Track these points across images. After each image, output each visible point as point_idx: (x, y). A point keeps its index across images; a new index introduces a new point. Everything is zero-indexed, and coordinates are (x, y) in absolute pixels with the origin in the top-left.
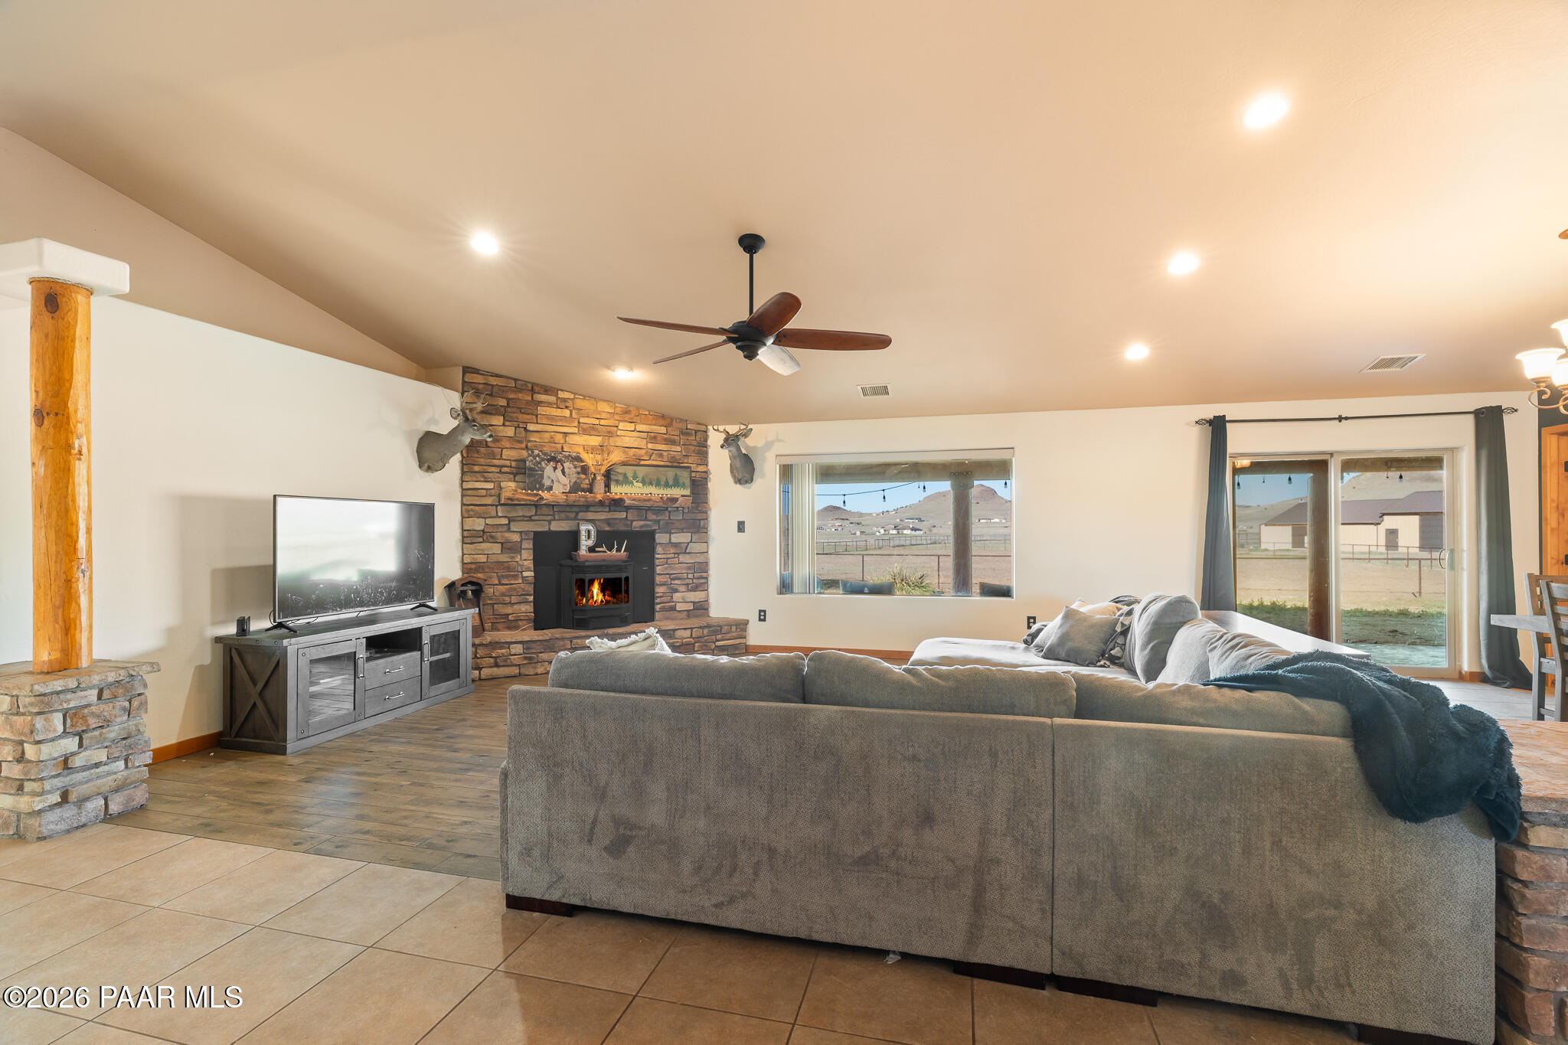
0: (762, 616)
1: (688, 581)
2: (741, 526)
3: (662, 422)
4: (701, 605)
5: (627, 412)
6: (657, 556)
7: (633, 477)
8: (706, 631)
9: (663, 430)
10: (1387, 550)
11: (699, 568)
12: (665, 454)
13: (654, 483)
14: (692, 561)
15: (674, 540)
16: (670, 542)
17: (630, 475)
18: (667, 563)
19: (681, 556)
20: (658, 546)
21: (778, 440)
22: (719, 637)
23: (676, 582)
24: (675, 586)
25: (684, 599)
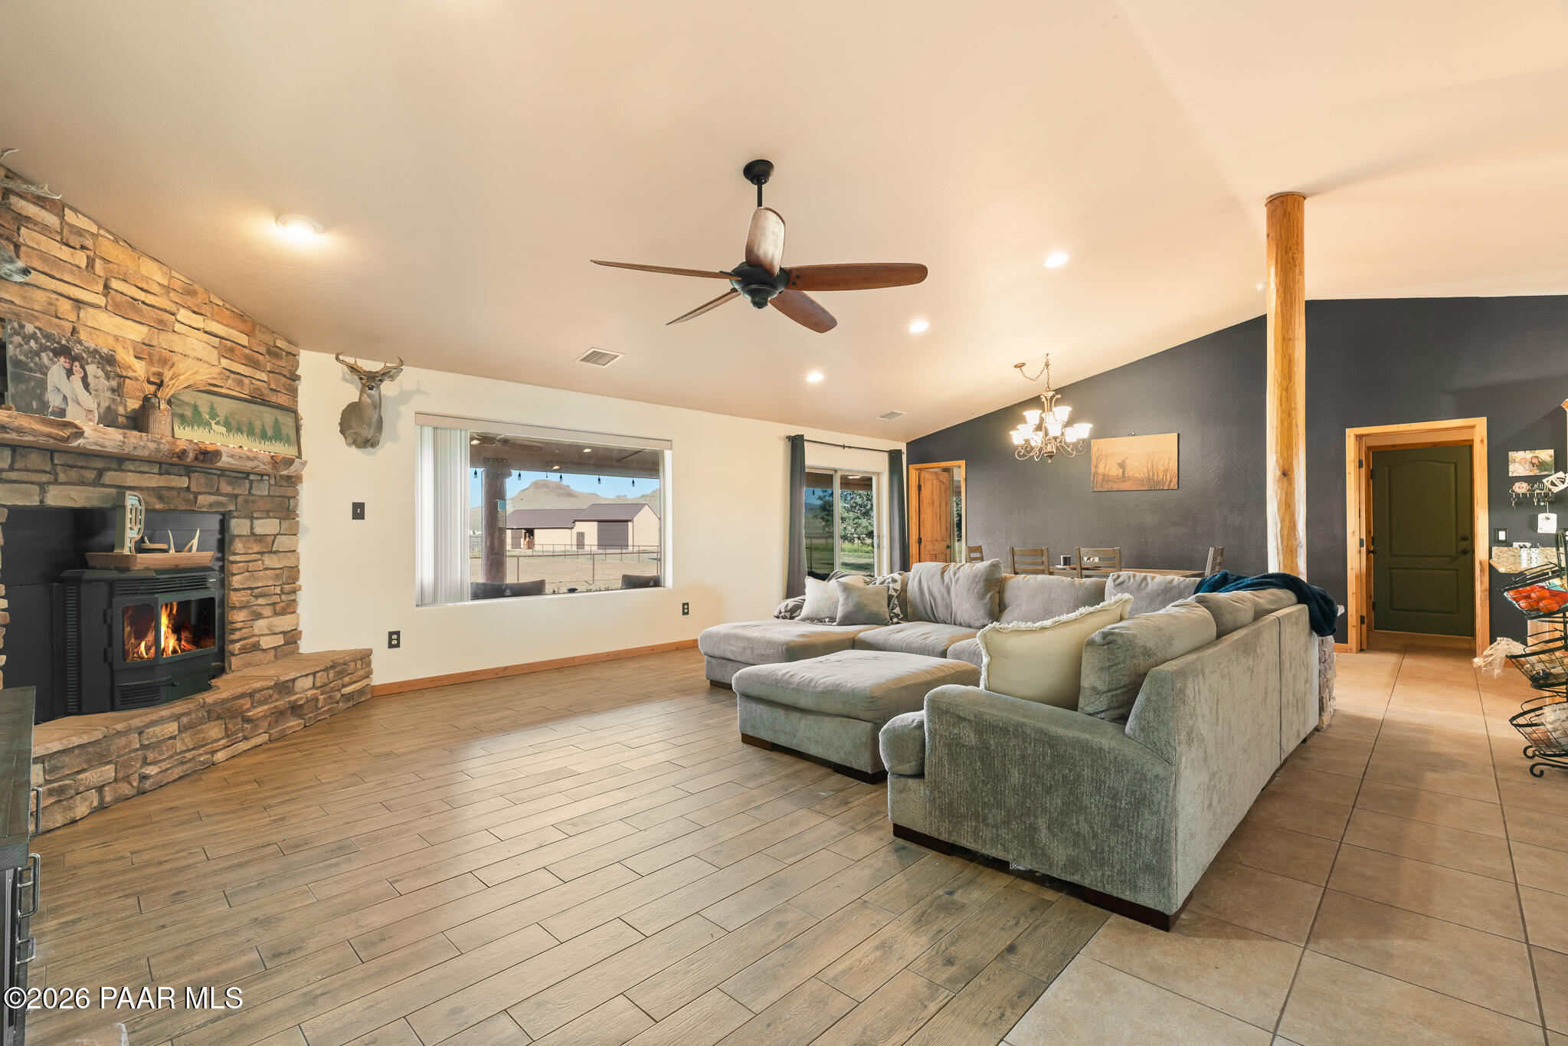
0: (394, 640)
1: (276, 599)
2: (358, 511)
3: (241, 326)
4: (291, 636)
5: (192, 293)
6: (232, 558)
7: (209, 414)
8: (332, 674)
9: (243, 340)
10: (577, 548)
11: (288, 577)
12: (246, 381)
13: (245, 429)
14: (280, 566)
15: (258, 530)
16: (253, 534)
17: (204, 410)
18: (247, 571)
19: (266, 557)
20: (237, 540)
21: (418, 391)
22: (347, 679)
23: (261, 601)
24: (259, 610)
25: (270, 630)
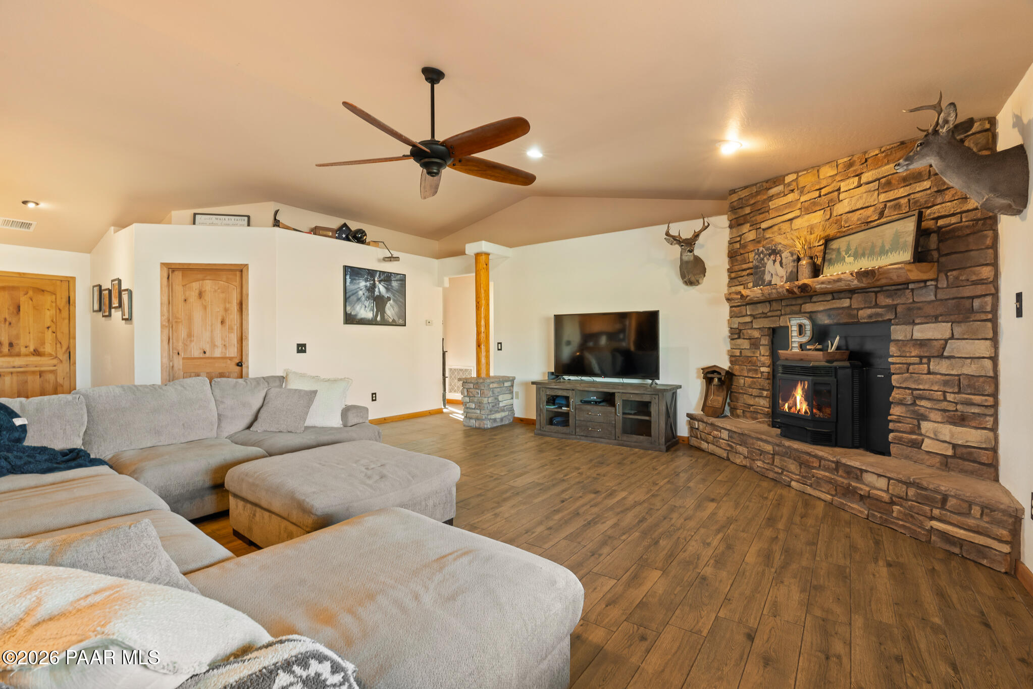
1: (944, 405)
3: (899, 155)
4: (971, 453)
6: (890, 360)
7: (846, 251)
8: (912, 492)
11: (969, 386)
13: (867, 252)
15: (921, 335)
16: (913, 339)
17: (843, 249)
18: (908, 372)
19: (932, 362)
20: (892, 344)
22: (936, 512)
23: (923, 403)
24: (922, 410)
25: (935, 435)
